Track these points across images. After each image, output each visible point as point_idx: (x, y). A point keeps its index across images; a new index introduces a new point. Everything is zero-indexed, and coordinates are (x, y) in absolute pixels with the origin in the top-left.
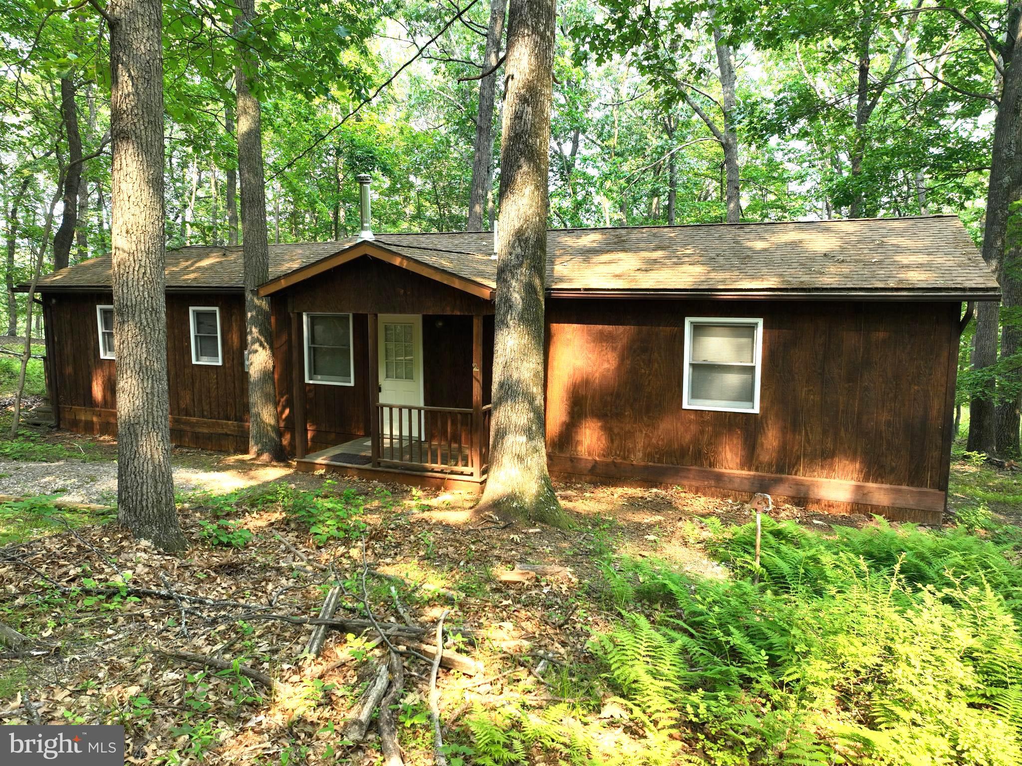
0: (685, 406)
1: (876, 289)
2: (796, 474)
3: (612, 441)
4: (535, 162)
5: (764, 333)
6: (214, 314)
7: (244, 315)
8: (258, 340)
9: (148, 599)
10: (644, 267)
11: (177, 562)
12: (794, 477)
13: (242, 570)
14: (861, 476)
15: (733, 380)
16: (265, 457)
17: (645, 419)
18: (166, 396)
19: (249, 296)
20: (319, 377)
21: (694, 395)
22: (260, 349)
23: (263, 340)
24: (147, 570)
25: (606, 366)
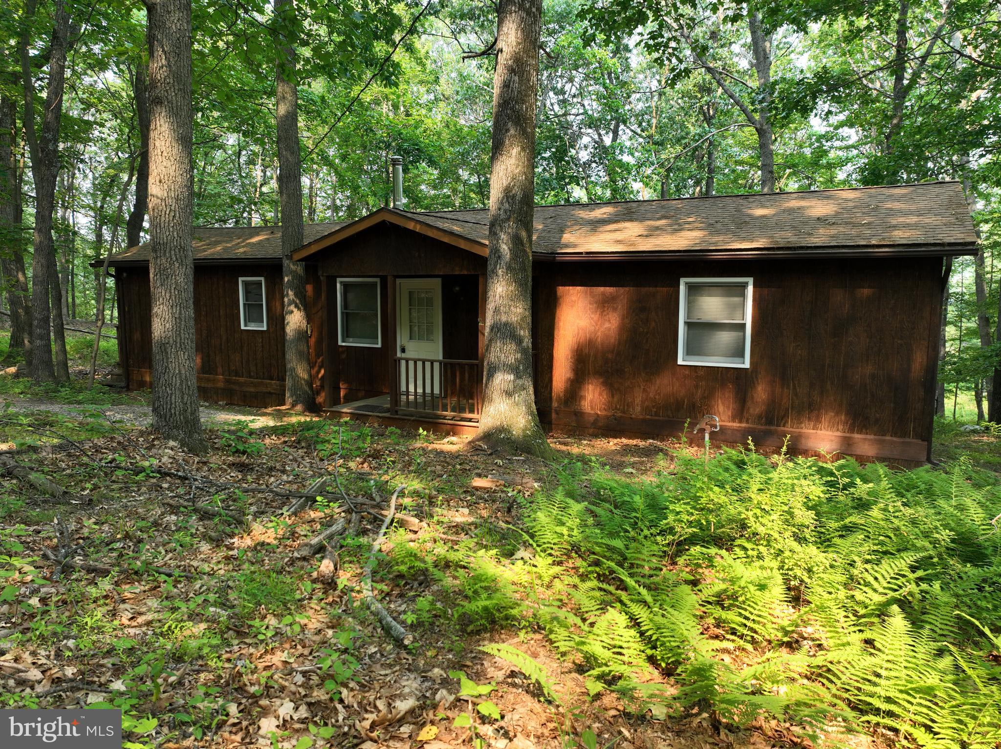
0: (680, 362)
1: (859, 246)
2: (784, 426)
3: (613, 396)
4: (521, 126)
5: (754, 292)
6: (260, 283)
7: (282, 279)
8: (293, 302)
9: (168, 478)
10: (645, 233)
11: (197, 459)
12: (782, 428)
13: (252, 469)
14: (847, 428)
15: (725, 338)
16: (299, 408)
17: (643, 375)
18: (192, 323)
19: (286, 262)
20: (351, 340)
21: (690, 351)
22: (295, 310)
23: (298, 301)
24: (171, 461)
25: (607, 325)
